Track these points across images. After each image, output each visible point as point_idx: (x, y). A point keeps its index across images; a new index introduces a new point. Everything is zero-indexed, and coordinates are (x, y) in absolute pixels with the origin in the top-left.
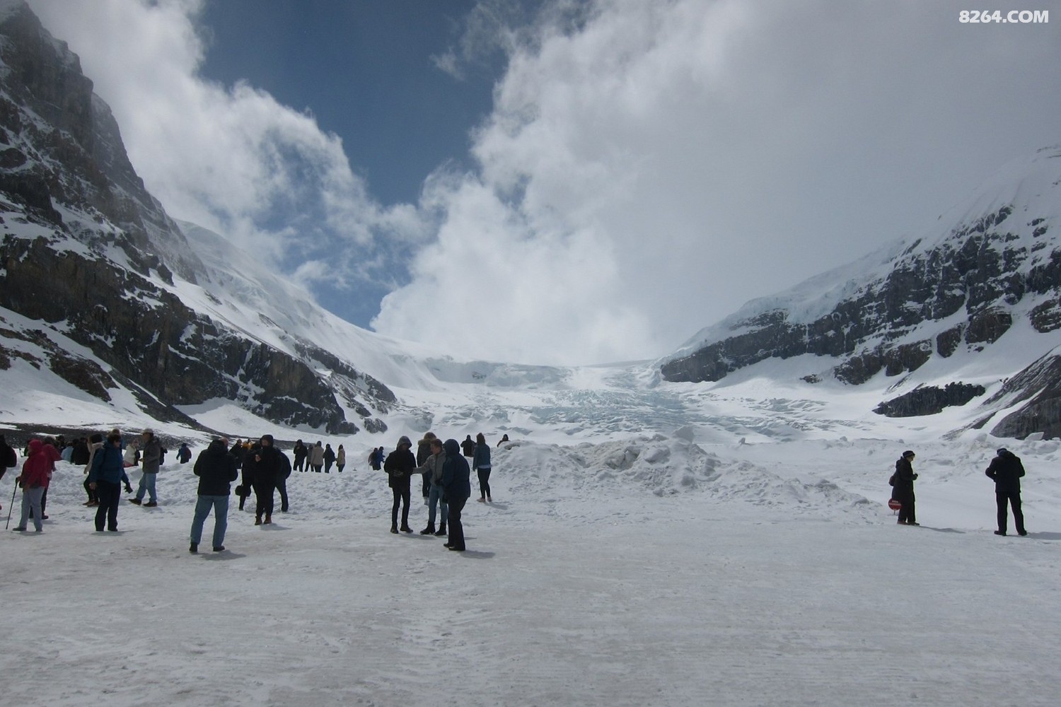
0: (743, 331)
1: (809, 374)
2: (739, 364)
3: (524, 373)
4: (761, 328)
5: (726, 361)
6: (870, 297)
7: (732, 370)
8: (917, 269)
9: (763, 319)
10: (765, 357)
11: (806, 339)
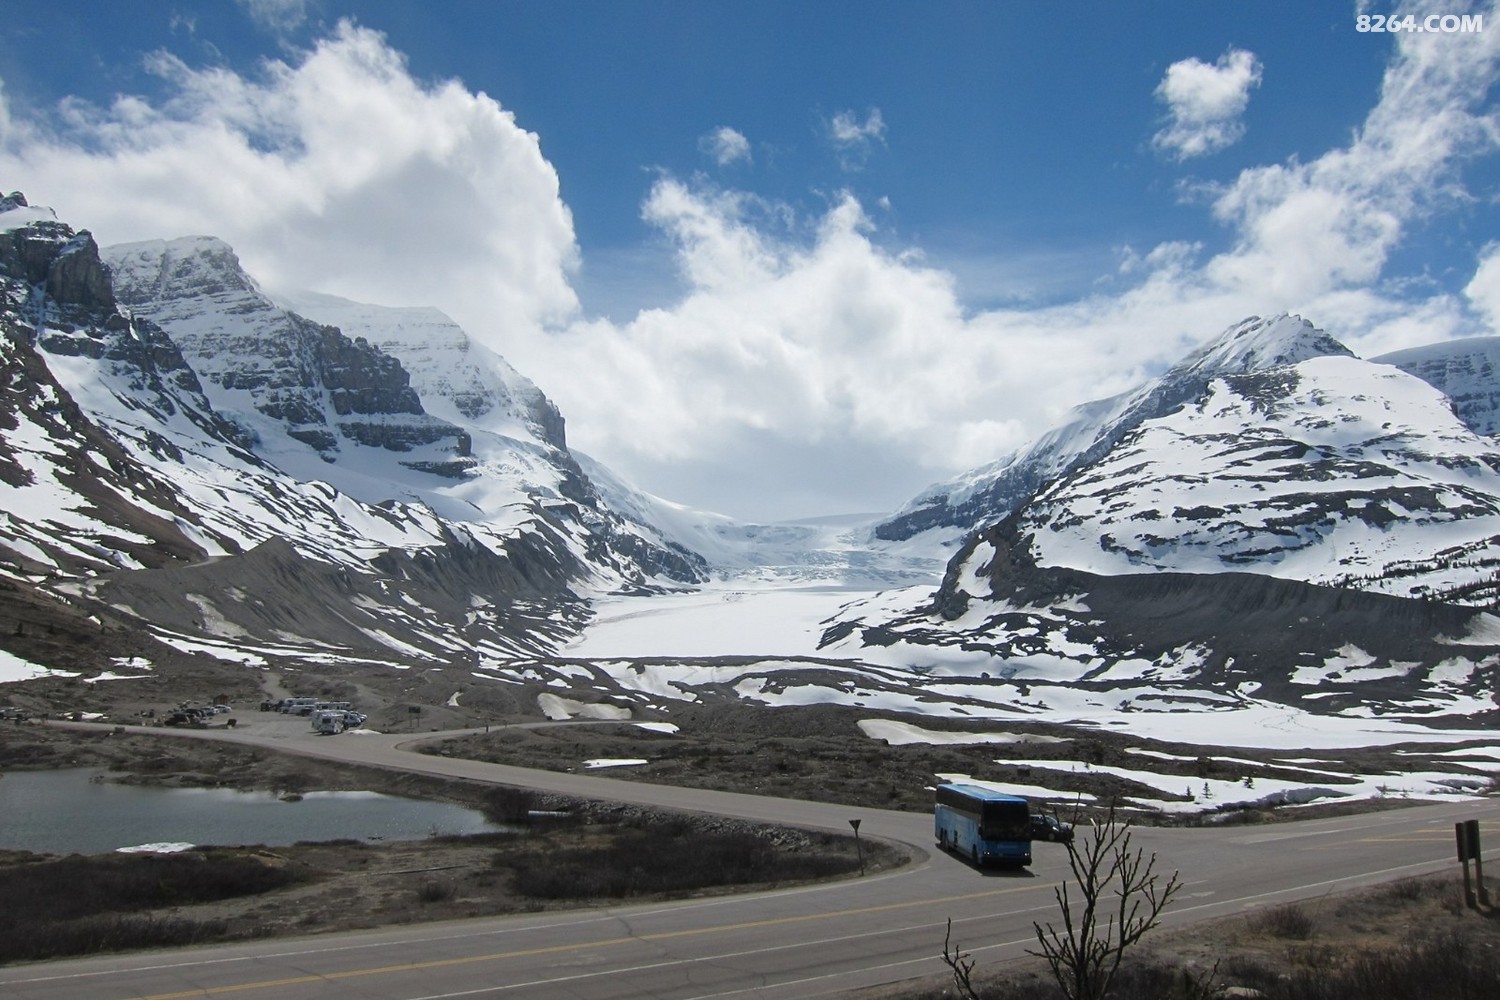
0: (924, 507)
1: (946, 541)
2: (920, 529)
3: (782, 533)
4: (934, 505)
5: (913, 527)
6: (987, 493)
7: (915, 533)
8: (1007, 478)
9: (934, 500)
10: (935, 525)
11: (955, 516)
